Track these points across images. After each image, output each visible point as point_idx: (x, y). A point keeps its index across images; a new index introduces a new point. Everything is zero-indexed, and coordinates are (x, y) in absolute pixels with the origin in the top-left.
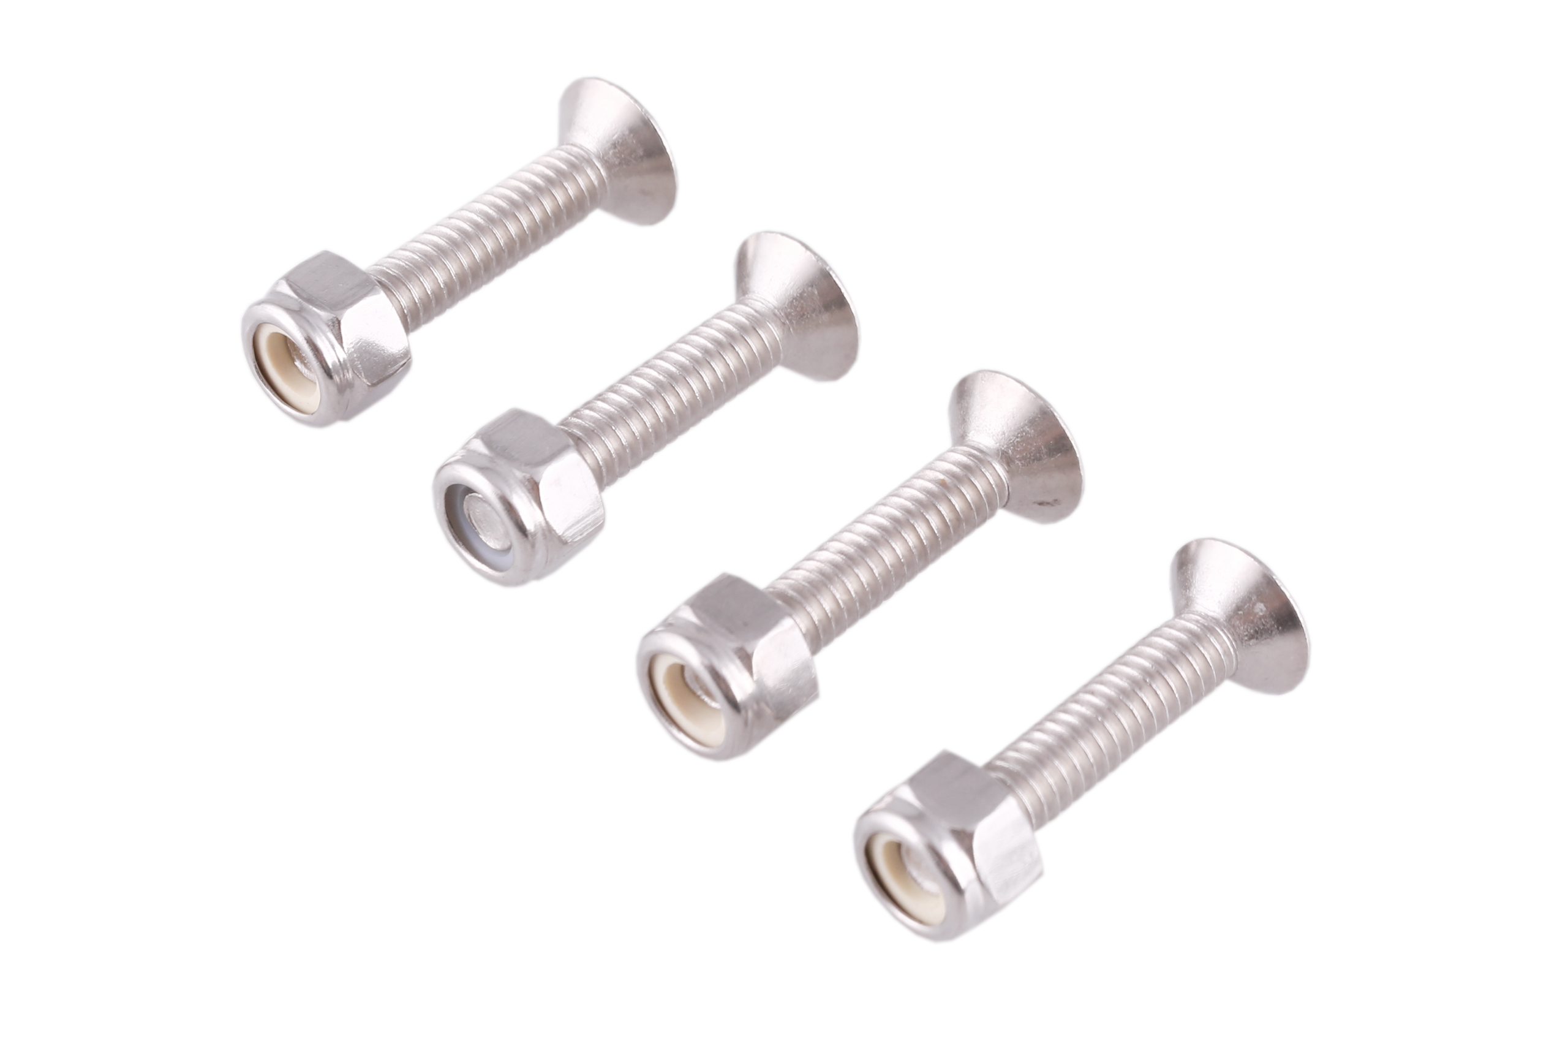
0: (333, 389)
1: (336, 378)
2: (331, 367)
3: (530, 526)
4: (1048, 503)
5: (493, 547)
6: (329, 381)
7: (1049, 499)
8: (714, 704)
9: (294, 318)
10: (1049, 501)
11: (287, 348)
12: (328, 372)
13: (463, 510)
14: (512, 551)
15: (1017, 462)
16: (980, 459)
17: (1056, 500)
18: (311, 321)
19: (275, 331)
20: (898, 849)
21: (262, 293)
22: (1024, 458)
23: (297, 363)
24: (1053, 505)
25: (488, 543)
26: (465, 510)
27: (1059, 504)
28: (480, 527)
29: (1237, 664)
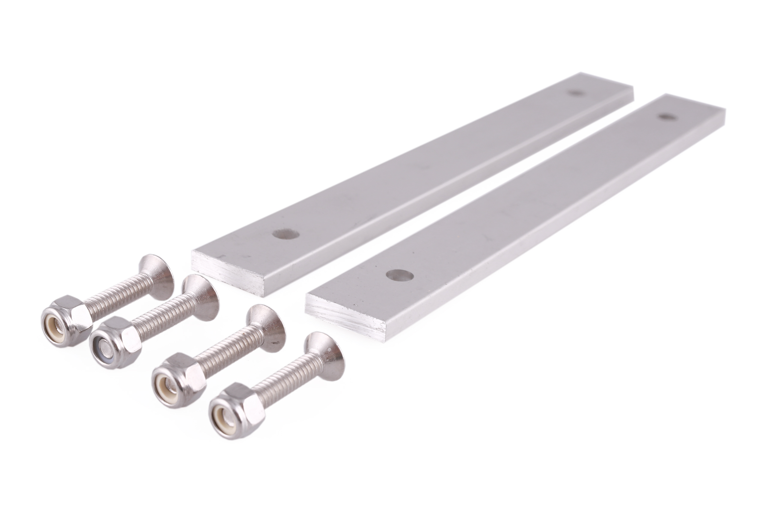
0: (69, 335)
1: (70, 330)
2: (68, 326)
3: (119, 348)
4: (276, 343)
5: (108, 358)
6: (68, 331)
7: (276, 341)
8: (174, 392)
9: (58, 312)
10: (276, 342)
11: (54, 322)
12: (68, 328)
13: (98, 347)
14: (113, 358)
15: (266, 329)
16: (256, 329)
17: (278, 342)
18: (64, 313)
19: (51, 317)
20: (222, 411)
21: (48, 306)
22: (268, 328)
23: (58, 329)
24: (277, 344)
25: (106, 357)
26: (99, 347)
27: (279, 343)
28: (104, 352)
29: (323, 368)
